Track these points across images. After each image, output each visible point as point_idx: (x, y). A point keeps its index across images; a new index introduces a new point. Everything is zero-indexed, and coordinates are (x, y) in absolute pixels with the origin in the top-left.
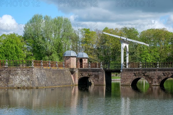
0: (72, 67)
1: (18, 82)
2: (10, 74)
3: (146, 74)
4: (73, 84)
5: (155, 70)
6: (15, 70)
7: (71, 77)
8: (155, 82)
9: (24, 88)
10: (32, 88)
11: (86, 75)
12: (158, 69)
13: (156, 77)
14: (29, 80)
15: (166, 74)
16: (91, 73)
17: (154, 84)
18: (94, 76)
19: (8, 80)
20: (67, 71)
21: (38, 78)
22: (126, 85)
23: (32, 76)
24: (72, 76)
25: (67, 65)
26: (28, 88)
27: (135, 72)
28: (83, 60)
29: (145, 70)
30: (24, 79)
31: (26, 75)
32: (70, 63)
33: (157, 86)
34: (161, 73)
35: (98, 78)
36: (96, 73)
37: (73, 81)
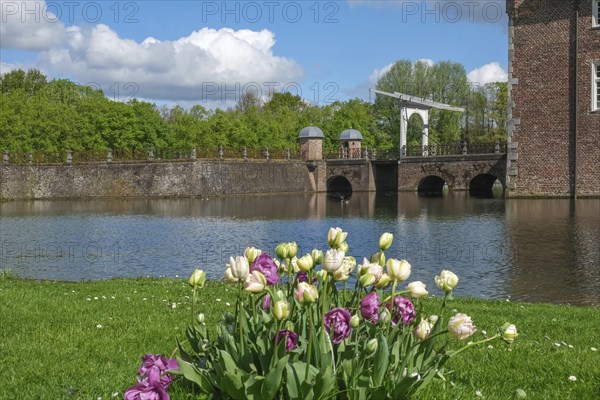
0: (310, 158)
1: (166, 186)
2: (154, 172)
3: (443, 168)
4: (311, 189)
5: (458, 160)
6: (163, 166)
7: (307, 177)
8: (460, 184)
9: (174, 197)
10: (189, 197)
11: (339, 173)
12: (465, 157)
13: (461, 173)
14: (184, 182)
15: (479, 165)
16: (348, 168)
17: (457, 188)
18: (352, 173)
19: (149, 184)
20: (299, 165)
21: (203, 178)
22: (407, 191)
23: (190, 176)
24: (311, 175)
25: (302, 155)
26: (181, 197)
27: (424, 165)
28: (351, 143)
29: (442, 160)
30: (176, 181)
31: (180, 174)
32: (307, 151)
33: (461, 190)
34: (469, 166)
35: (360, 178)
36: (356, 169)
37: (310, 185)
